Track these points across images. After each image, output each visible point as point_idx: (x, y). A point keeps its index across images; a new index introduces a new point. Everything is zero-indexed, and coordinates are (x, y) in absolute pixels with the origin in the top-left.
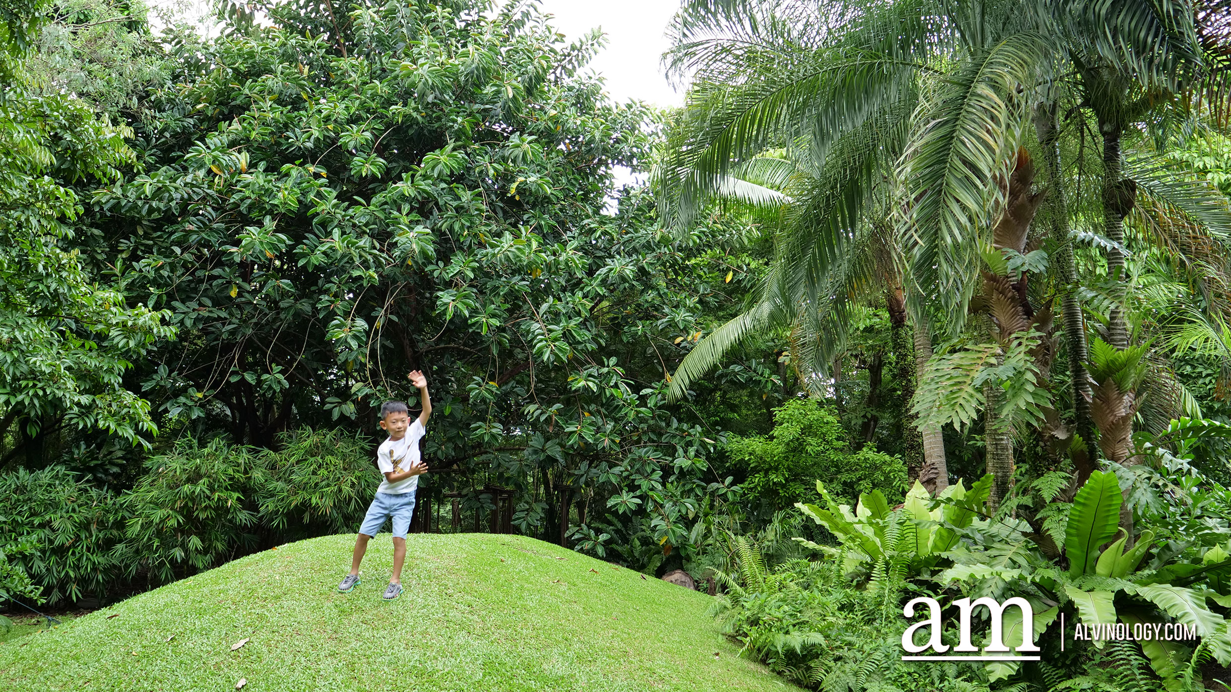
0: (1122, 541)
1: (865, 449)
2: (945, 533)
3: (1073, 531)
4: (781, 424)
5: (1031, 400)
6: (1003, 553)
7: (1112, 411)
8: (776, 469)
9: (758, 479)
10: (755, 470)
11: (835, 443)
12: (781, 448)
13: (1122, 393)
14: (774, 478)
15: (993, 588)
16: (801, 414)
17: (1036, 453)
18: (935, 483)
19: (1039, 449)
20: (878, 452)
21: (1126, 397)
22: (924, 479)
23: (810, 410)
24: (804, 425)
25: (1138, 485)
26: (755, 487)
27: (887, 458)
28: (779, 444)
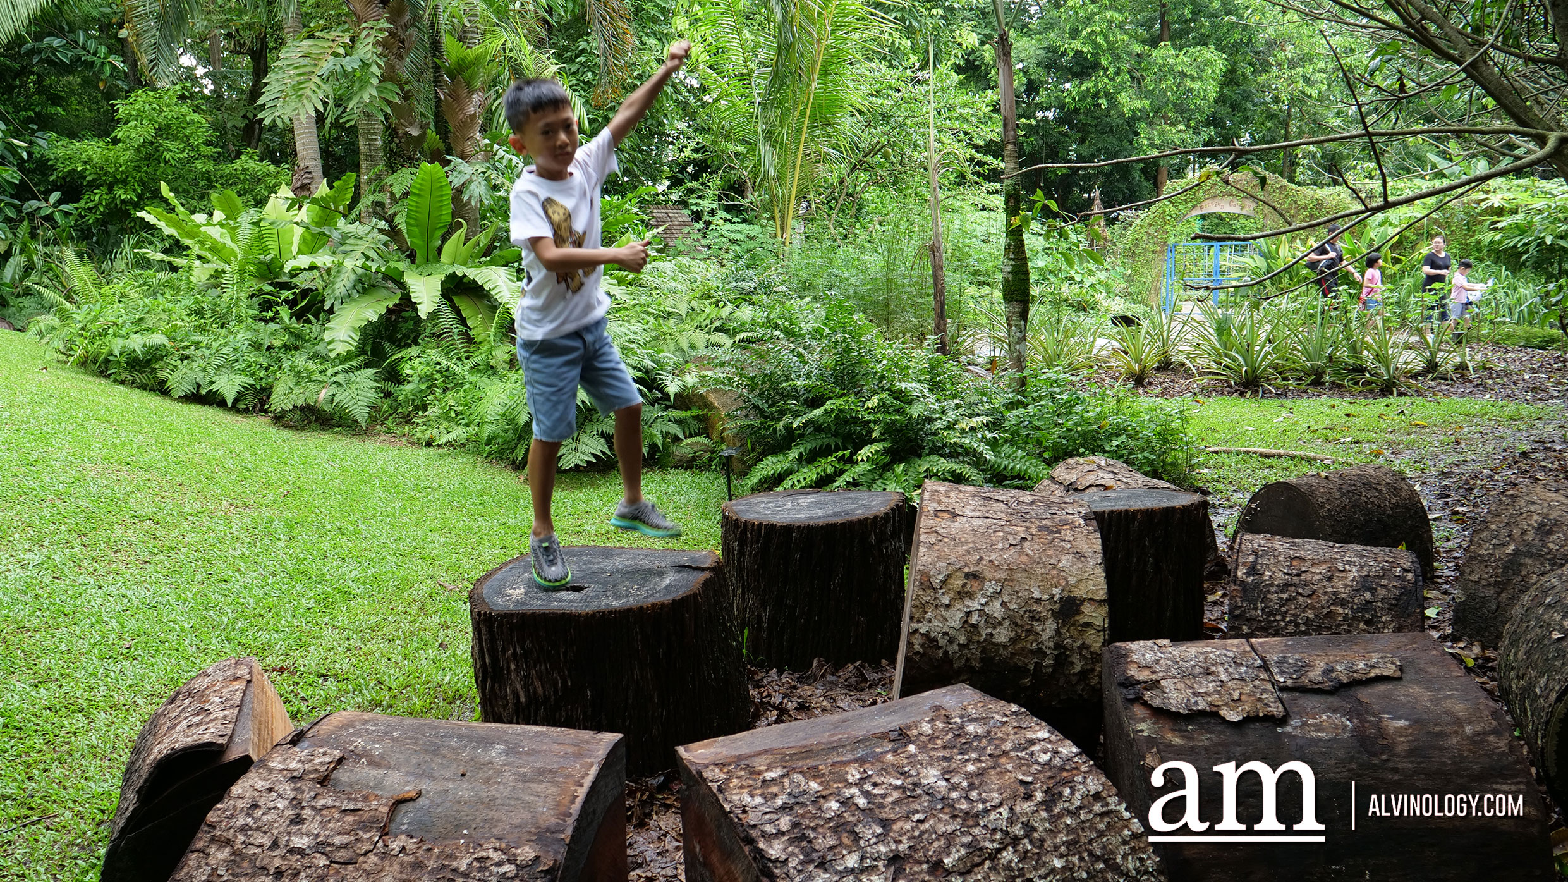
0: (461, 232)
1: (243, 157)
2: (309, 237)
3: (412, 221)
4: (126, 123)
5: (375, 94)
6: (356, 248)
7: (462, 109)
8: (124, 182)
9: (98, 196)
10: (94, 185)
11: (203, 148)
12: (128, 155)
13: (471, 92)
14: (121, 194)
15: (345, 282)
16: (154, 109)
17: (391, 150)
18: (309, 189)
19: (394, 145)
20: (261, 161)
21: (475, 96)
22: (297, 185)
23: (168, 106)
24: (160, 124)
25: (474, 178)
26: (96, 207)
27: (272, 168)
28: (127, 149)
